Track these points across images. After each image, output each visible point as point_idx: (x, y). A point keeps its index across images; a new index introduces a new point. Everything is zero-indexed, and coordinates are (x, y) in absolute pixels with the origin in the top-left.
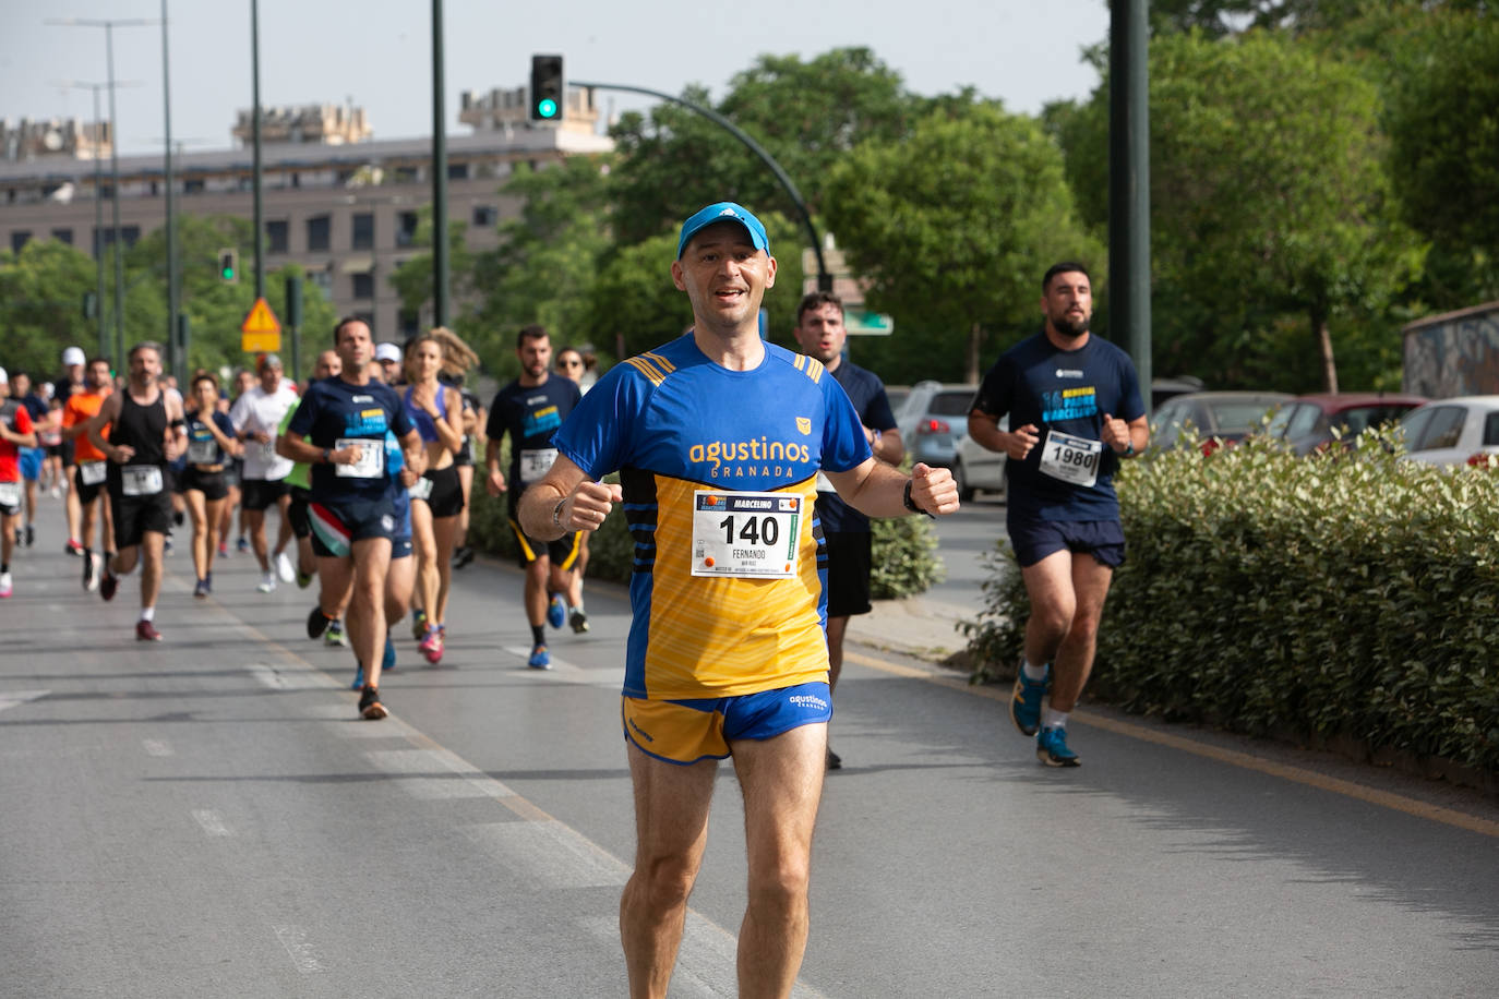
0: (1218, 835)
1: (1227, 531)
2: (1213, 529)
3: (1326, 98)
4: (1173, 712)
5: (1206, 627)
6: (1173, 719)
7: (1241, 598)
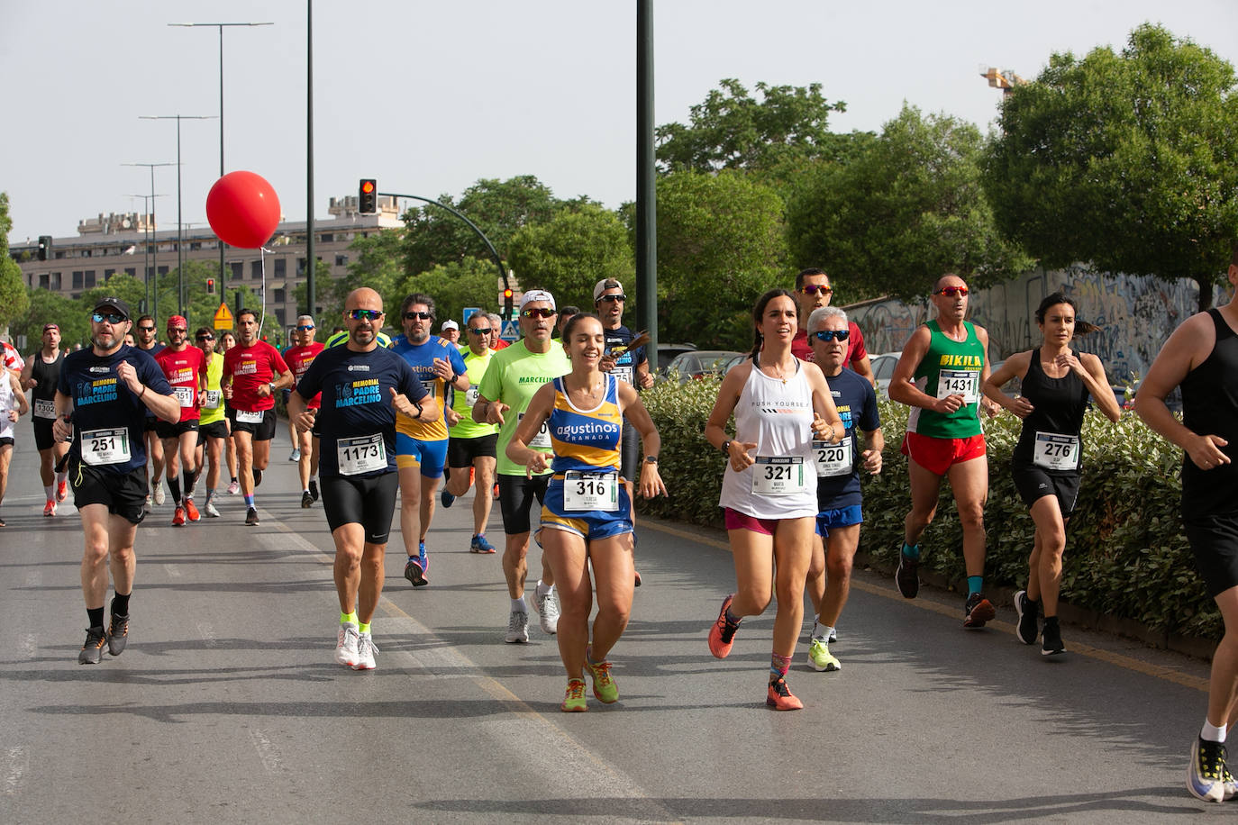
0: (678, 576)
1: (691, 422)
2: (684, 421)
3: (758, 204)
4: (664, 513)
5: (681, 470)
6: (664, 517)
7: (697, 456)
